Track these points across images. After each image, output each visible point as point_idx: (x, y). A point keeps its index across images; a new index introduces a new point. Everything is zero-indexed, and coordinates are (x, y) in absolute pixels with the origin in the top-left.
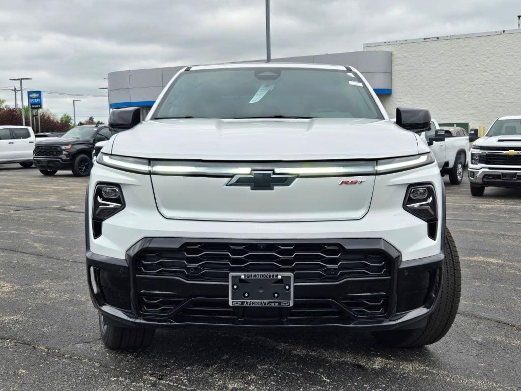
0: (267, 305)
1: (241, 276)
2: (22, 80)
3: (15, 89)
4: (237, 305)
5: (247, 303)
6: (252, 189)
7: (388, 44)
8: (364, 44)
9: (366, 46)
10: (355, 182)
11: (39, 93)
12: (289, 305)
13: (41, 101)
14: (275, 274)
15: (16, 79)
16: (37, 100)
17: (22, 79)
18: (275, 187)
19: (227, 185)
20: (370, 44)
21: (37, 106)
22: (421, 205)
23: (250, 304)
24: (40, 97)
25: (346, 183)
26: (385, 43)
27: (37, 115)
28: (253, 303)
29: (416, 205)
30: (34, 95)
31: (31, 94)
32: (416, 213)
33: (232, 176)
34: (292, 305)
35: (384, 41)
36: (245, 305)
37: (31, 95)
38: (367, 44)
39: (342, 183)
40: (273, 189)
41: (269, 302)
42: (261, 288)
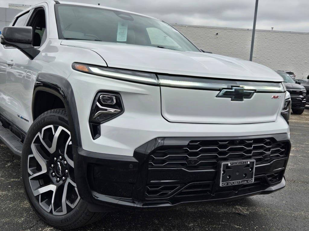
0: (241, 184)
1: (228, 164)
4: (225, 186)
5: (230, 184)
6: (232, 100)
7: (25, 6)
8: (9, 4)
9: (10, 5)
12: (252, 182)
14: (246, 161)
19: (216, 97)
20: (13, 4)
23: (232, 184)
26: (23, 5)
28: (233, 183)
33: (220, 90)
35: (23, 4)
36: (230, 185)
38: (11, 4)
41: (242, 181)
42: (238, 171)
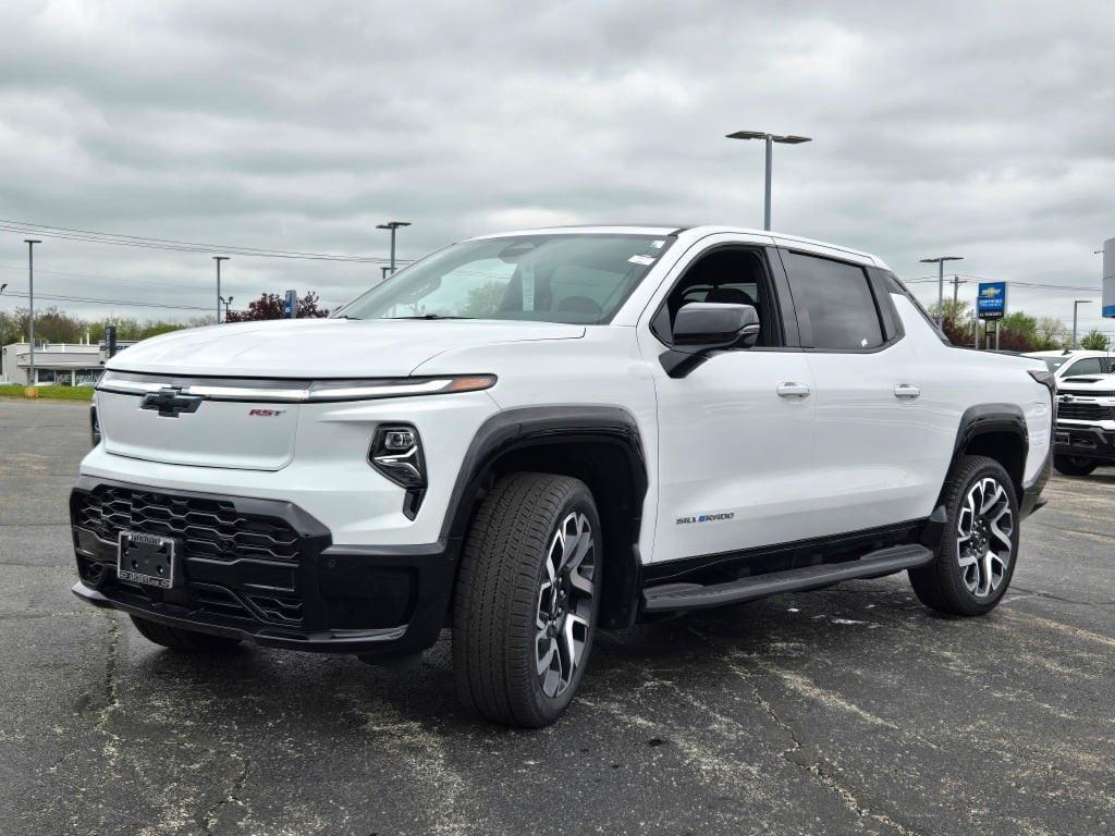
0: (149, 583)
1: (127, 537)
2: (944, 262)
3: (957, 279)
4: (124, 577)
5: (132, 577)
6: (160, 414)
10: (268, 413)
11: (1001, 286)
12: (169, 586)
13: (1003, 304)
14: (156, 537)
15: (932, 259)
16: (997, 301)
17: (943, 259)
18: (180, 414)
19: (140, 407)
21: (997, 314)
22: (399, 460)
23: (134, 579)
24: (1002, 296)
25: (258, 412)
27: (995, 332)
28: (137, 578)
29: (388, 460)
30: (992, 291)
31: (986, 288)
32: (388, 472)
33: (144, 395)
34: (171, 587)
37: (984, 292)
39: (252, 412)
40: (176, 416)
41: (151, 579)
42: (147, 557)
